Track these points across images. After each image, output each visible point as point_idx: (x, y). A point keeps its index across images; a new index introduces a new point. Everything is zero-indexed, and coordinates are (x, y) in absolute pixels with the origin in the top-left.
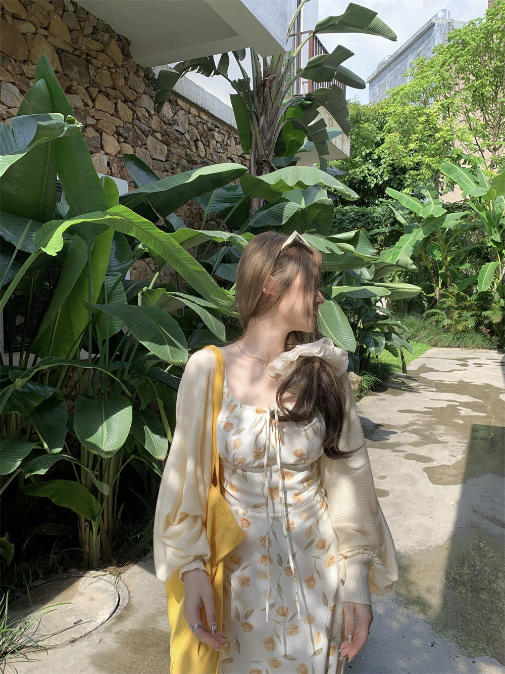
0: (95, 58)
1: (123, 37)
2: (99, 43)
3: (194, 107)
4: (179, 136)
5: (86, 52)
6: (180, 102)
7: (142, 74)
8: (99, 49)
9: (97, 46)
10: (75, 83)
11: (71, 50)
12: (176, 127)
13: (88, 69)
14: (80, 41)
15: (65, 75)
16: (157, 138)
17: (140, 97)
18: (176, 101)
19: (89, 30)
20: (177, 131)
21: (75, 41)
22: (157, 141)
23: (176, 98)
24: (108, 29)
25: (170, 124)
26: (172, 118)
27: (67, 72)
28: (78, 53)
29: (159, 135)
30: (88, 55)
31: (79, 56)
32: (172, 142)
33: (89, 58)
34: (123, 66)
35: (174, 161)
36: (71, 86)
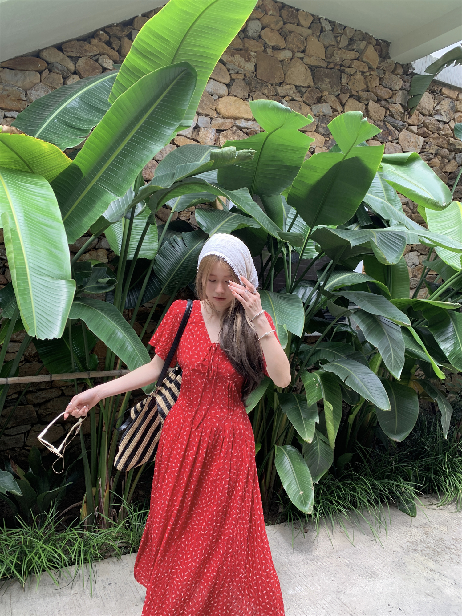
0: (349, 67)
1: (381, 40)
2: (354, 52)
4: (441, 126)
5: (340, 63)
6: (445, 90)
7: (400, 71)
8: (353, 58)
9: (353, 55)
10: (325, 93)
11: (324, 64)
12: (437, 117)
13: (341, 78)
14: (335, 55)
15: (317, 88)
16: (412, 131)
17: (396, 94)
18: (441, 91)
19: (344, 42)
20: (438, 121)
21: (329, 55)
22: (412, 134)
23: (440, 88)
24: (366, 37)
25: (430, 115)
26: (434, 109)
27: (319, 84)
28: (332, 66)
29: (414, 129)
30: (341, 65)
31: (332, 69)
32: (431, 133)
33: (342, 68)
34: (378, 68)
35: (430, 151)
36: (322, 96)
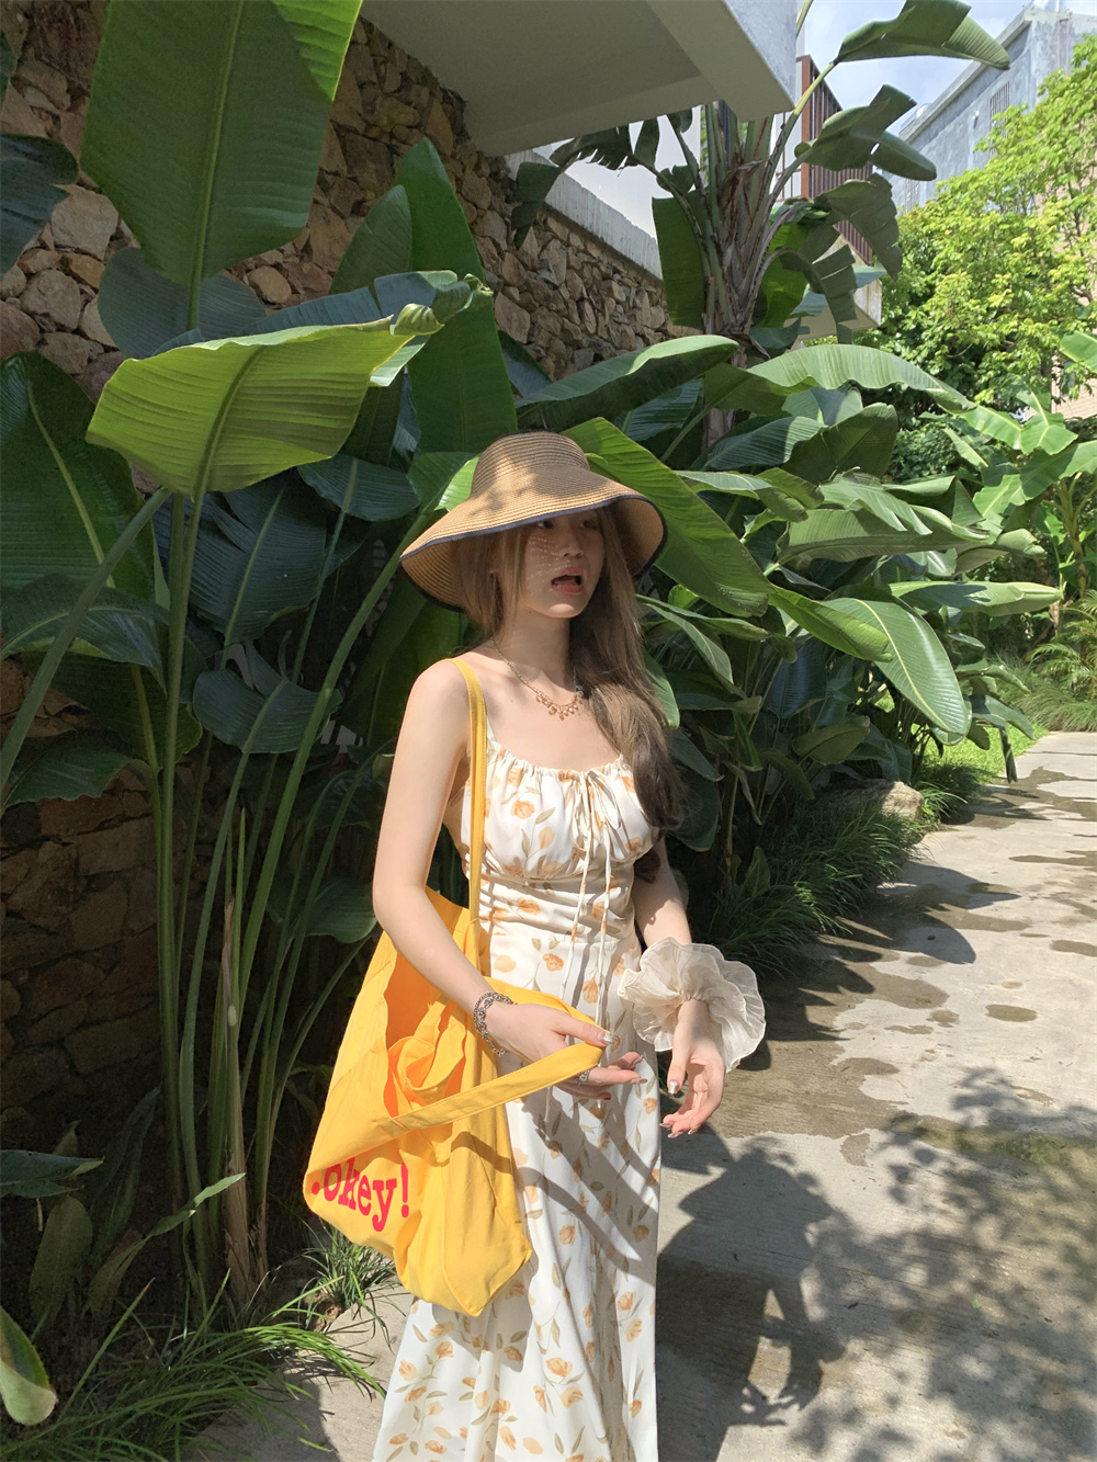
0: (404, 143)
1: (453, 93)
2: (411, 109)
3: (577, 233)
4: (551, 292)
5: (388, 130)
6: (553, 224)
7: (486, 170)
8: (411, 123)
9: (407, 116)
10: (370, 195)
11: (361, 128)
12: (545, 275)
13: (392, 165)
14: (377, 107)
15: (354, 179)
16: (511, 298)
17: (482, 217)
18: (545, 222)
19: (393, 82)
20: (547, 282)
21: (370, 106)
22: (511, 304)
23: (545, 216)
24: (426, 78)
25: (534, 270)
26: (539, 256)
27: (357, 172)
28: (374, 133)
29: (515, 292)
30: (392, 135)
31: (374, 139)
32: (537, 305)
33: (394, 142)
34: (453, 156)
35: (541, 342)
36: (364, 201)
